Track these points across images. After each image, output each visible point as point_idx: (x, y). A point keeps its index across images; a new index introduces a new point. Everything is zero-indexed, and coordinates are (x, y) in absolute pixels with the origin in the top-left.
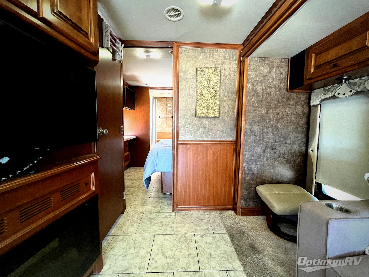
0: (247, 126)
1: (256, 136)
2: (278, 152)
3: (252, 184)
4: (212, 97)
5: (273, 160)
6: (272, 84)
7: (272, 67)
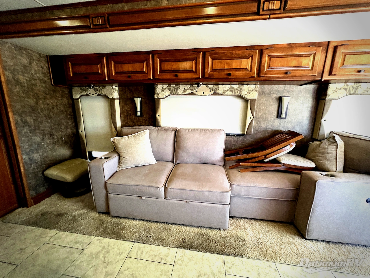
0: (16, 117)
1: (30, 126)
2: (56, 137)
3: (38, 172)
5: (53, 145)
6: (35, 76)
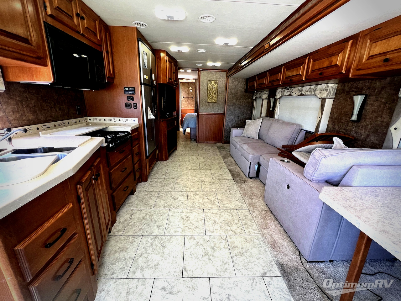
0: (228, 107)
1: (231, 111)
2: (240, 118)
4: (214, 94)
5: (238, 122)
6: (239, 89)
7: (239, 82)
